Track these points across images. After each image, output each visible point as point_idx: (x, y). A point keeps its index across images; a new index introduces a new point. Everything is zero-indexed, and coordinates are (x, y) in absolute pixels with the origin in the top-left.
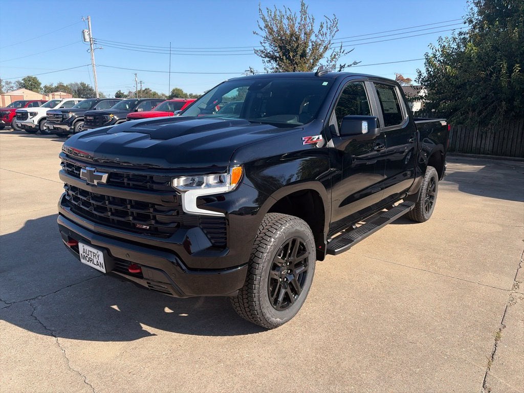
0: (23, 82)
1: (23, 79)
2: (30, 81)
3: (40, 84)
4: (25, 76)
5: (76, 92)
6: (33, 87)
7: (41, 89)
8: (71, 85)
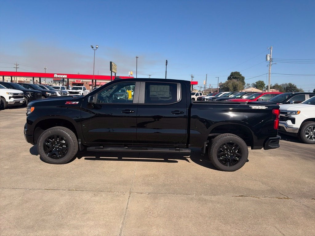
0: (256, 84)
1: (257, 83)
2: (259, 83)
3: (265, 85)
4: (257, 81)
5: (285, 89)
6: (260, 86)
7: (265, 87)
8: (283, 85)
